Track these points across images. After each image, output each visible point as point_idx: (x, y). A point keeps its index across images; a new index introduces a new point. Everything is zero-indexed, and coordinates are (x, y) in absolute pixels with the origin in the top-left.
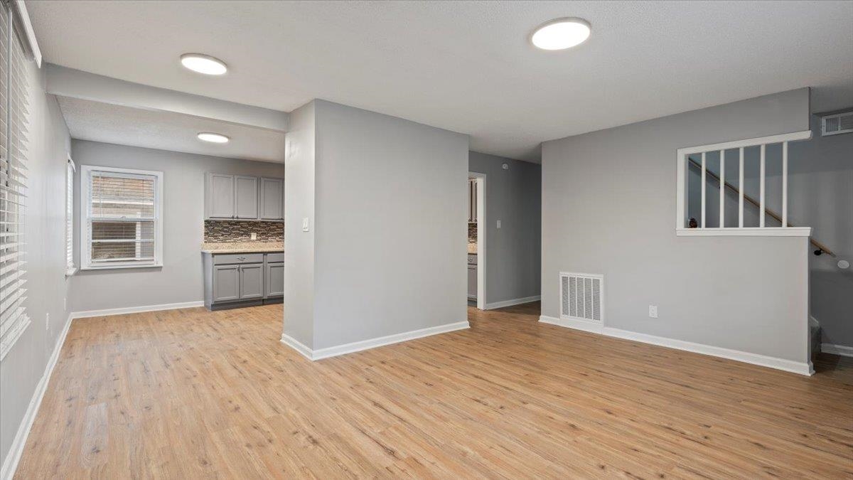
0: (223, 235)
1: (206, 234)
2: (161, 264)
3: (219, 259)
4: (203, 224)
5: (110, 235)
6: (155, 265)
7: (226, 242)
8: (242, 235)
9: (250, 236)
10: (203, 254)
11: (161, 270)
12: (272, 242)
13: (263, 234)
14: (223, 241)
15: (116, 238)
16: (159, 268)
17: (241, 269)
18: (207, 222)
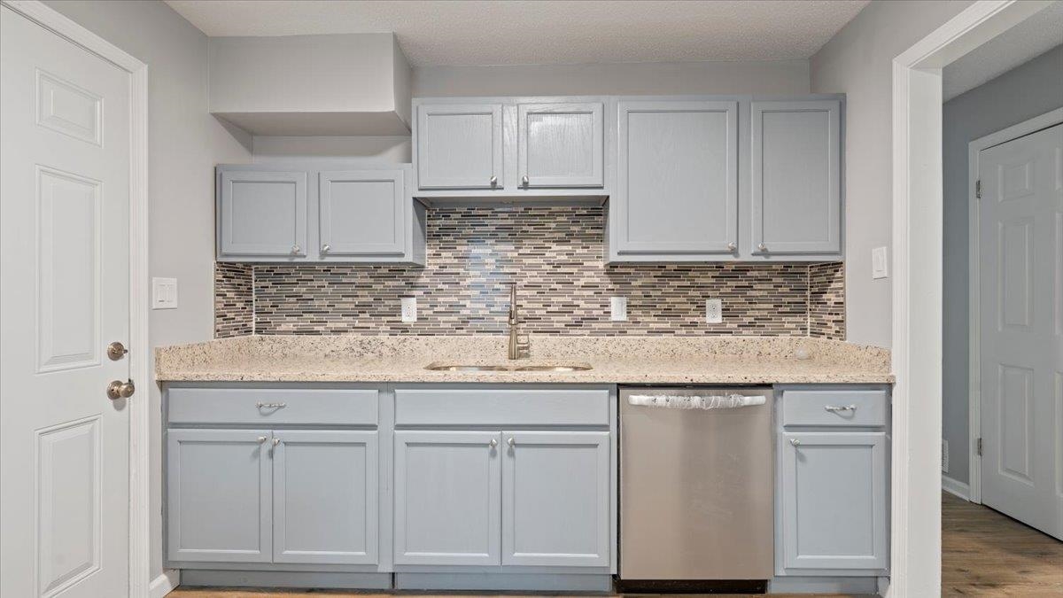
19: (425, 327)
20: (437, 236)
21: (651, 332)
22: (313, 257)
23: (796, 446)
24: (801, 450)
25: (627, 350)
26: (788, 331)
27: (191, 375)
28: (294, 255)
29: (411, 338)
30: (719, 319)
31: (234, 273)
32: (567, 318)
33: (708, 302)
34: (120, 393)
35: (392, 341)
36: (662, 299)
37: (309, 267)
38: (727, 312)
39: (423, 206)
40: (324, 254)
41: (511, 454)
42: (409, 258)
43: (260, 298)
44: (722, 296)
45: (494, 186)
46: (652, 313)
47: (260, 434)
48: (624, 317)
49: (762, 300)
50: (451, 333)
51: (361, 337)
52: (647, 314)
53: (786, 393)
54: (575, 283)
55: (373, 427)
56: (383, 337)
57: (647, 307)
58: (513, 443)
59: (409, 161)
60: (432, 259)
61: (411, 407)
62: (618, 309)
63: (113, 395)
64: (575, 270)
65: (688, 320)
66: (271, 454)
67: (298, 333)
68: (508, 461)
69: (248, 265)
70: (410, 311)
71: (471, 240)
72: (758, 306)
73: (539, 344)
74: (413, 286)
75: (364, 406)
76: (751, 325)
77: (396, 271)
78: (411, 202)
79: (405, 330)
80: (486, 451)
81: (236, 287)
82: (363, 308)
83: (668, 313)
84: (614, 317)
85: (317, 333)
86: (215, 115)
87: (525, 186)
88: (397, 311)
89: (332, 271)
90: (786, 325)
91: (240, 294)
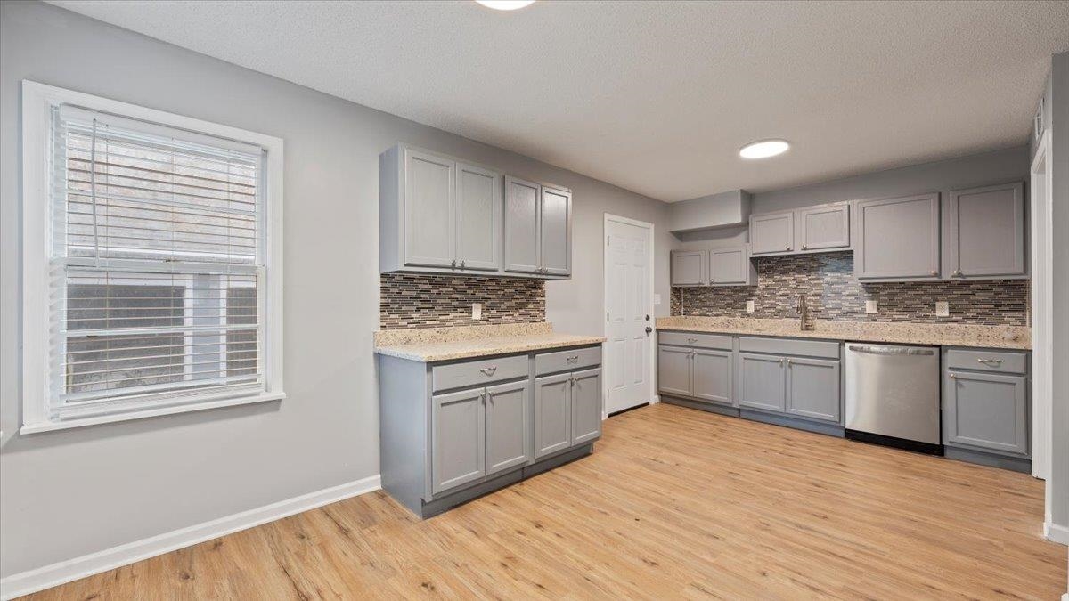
0: (419, 309)
1: (384, 307)
2: (277, 393)
3: (445, 377)
4: (376, 282)
5: (129, 313)
6: (264, 397)
7: (425, 326)
8: (455, 309)
9: (469, 309)
10: (379, 357)
11: (277, 409)
12: (507, 322)
13: (492, 306)
14: (420, 324)
15: (149, 323)
16: (274, 404)
17: (488, 398)
18: (386, 277)
19: (758, 313)
20: (764, 272)
21: (894, 320)
22: (707, 284)
23: (956, 378)
24: (959, 381)
25: (876, 329)
26: (1008, 322)
27: (667, 327)
28: (700, 284)
29: (751, 319)
30: (946, 314)
31: (676, 291)
32: (837, 311)
33: (938, 304)
34: (648, 331)
35: (743, 320)
36: (902, 302)
37: (705, 288)
38: (952, 310)
39: (754, 261)
40: (711, 283)
41: (790, 367)
42: (748, 284)
43: (685, 300)
44: (949, 300)
45: (789, 250)
46: (895, 309)
47: (690, 350)
48: (875, 311)
49: (983, 302)
50: (772, 317)
51: (727, 318)
52: (891, 310)
53: (949, 351)
54: (843, 293)
55: (731, 351)
56: (738, 319)
57: (891, 306)
58: (790, 362)
59: (748, 242)
60: (762, 282)
61: (746, 344)
62: (870, 307)
63: (647, 331)
64: (842, 286)
65: (922, 314)
66: (693, 357)
67: (700, 315)
68: (789, 370)
69: (681, 288)
70: (751, 307)
71: (783, 273)
72: (980, 306)
73: (818, 323)
74: (753, 296)
75: (727, 343)
76: (974, 318)
77: (744, 289)
78: (748, 261)
79: (748, 315)
80: (778, 365)
81: (677, 297)
82: (728, 305)
83: (907, 309)
84: (867, 312)
85: (708, 316)
86: (672, 232)
87: (805, 249)
88: (744, 306)
89: (716, 290)
90: (1005, 319)
91: (678, 299)
